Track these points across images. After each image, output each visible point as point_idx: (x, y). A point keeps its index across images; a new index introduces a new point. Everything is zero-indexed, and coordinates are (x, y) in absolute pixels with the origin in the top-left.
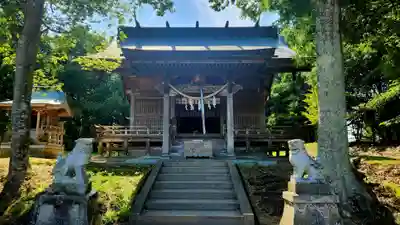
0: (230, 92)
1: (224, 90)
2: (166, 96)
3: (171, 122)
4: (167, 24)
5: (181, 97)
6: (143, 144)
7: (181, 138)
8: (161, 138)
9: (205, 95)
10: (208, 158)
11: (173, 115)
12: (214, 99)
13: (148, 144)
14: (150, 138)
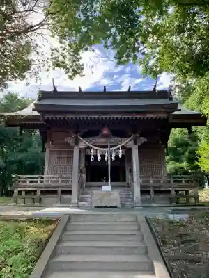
0: (135, 144)
1: (128, 142)
2: (76, 147)
3: (81, 171)
4: (80, 89)
5: (90, 148)
6: (55, 192)
7: (91, 186)
8: (71, 186)
9: (111, 147)
10: (116, 207)
11: (83, 165)
12: (121, 151)
13: (59, 192)
14: (61, 187)
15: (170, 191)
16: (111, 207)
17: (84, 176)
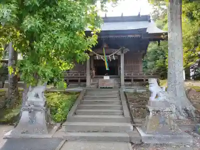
0: (122, 52)
1: (118, 52)
6: (77, 81)
8: (86, 77)
10: (112, 88)
12: (114, 56)
13: (79, 81)
14: (81, 78)
15: (143, 80)
16: (109, 88)
17: (94, 72)
